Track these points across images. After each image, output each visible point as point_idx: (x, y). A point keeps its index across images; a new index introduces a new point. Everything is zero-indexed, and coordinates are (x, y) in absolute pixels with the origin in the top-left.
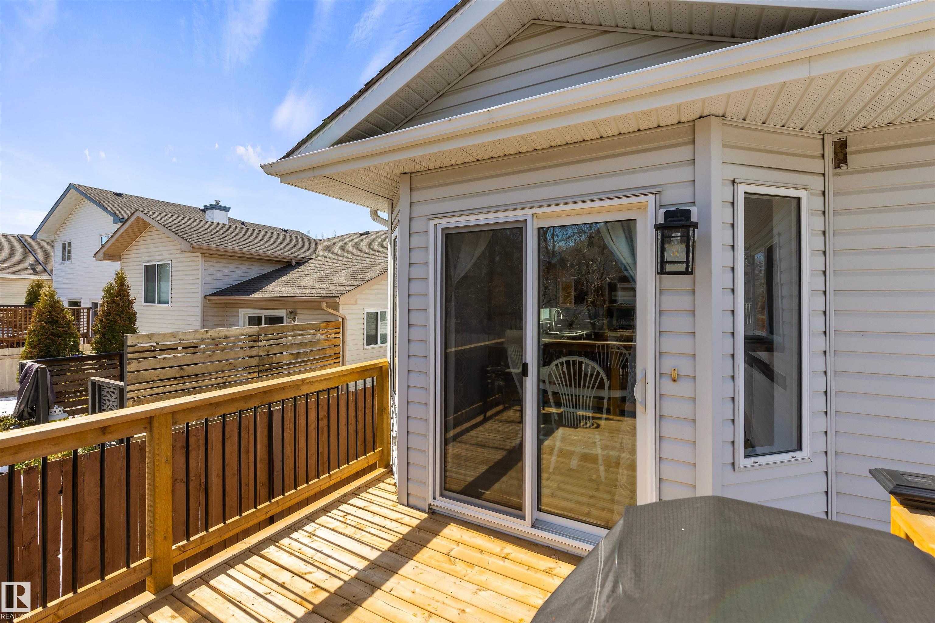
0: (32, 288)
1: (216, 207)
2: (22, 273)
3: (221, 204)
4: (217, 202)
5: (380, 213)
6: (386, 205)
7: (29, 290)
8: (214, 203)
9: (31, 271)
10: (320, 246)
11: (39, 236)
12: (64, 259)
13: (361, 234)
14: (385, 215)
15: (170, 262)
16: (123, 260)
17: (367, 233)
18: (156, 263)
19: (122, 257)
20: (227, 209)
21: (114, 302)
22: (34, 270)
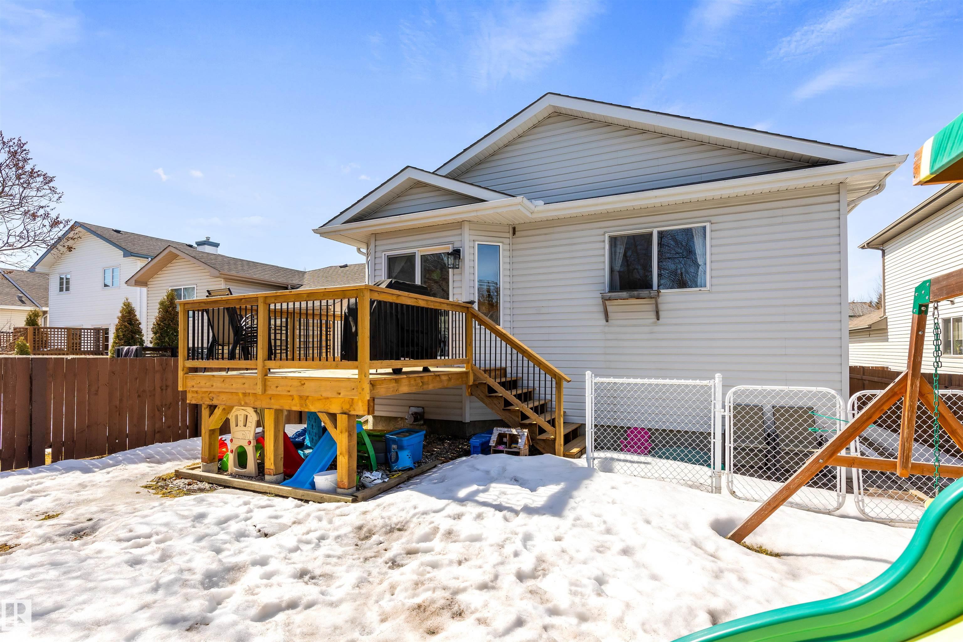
0: (30, 317)
1: (207, 243)
2: (13, 304)
3: (211, 240)
4: (208, 238)
5: (361, 250)
6: (365, 246)
7: (27, 319)
8: (205, 239)
9: (20, 303)
10: (306, 276)
11: (38, 269)
12: (61, 290)
13: (341, 267)
14: (364, 251)
15: (195, 286)
16: (149, 286)
17: (346, 266)
18: (182, 287)
19: (148, 283)
20: (216, 245)
21: (167, 311)
22: (23, 302)
